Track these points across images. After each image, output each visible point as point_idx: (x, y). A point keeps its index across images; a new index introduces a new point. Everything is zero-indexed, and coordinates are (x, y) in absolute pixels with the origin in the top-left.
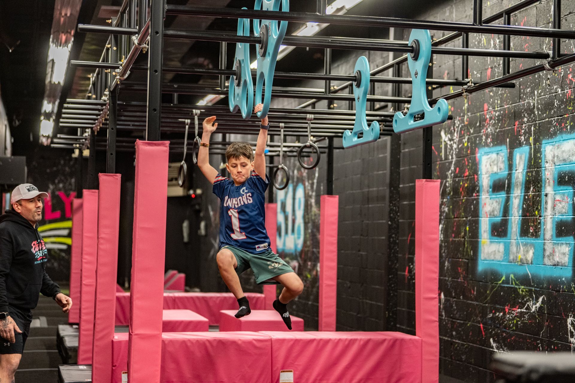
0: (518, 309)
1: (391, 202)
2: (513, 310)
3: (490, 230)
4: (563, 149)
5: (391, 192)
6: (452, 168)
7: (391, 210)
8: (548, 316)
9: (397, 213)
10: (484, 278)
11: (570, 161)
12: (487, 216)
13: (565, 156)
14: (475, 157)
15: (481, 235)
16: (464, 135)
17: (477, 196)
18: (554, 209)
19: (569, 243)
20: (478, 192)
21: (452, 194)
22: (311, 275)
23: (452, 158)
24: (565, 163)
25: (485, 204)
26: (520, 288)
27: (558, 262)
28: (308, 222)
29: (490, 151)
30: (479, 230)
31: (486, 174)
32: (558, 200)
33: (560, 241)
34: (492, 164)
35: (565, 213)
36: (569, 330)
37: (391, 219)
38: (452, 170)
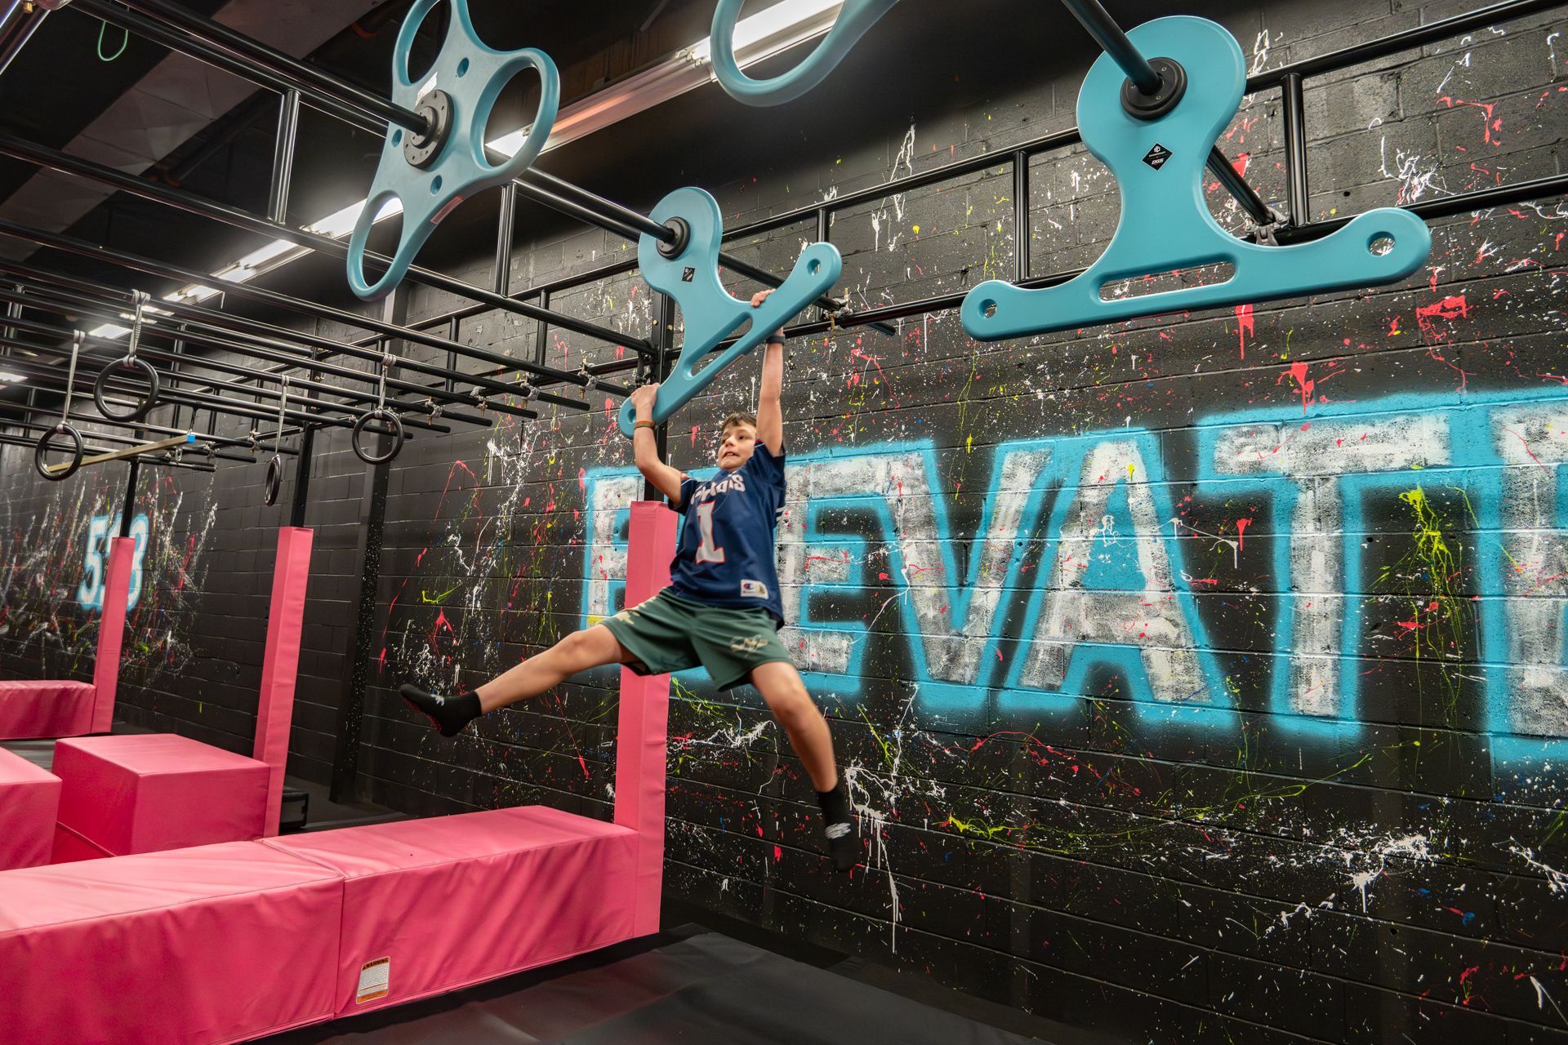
0: (691, 739)
1: (368, 546)
2: (674, 740)
3: (612, 601)
4: (833, 472)
5: (370, 530)
6: (514, 498)
7: (368, 559)
8: (780, 758)
9: (376, 563)
10: (592, 680)
11: (856, 493)
12: (606, 576)
13: (839, 483)
14: (577, 483)
15: (587, 608)
16: (548, 447)
17: (578, 543)
18: (803, 572)
19: (850, 634)
20: (583, 536)
21: (509, 538)
22: (150, 648)
23: (514, 482)
24: (841, 495)
25: (601, 558)
26: (697, 704)
27: (814, 664)
28: (154, 569)
29: (618, 472)
30: (583, 600)
31: (605, 509)
32: (818, 558)
33: (823, 627)
34: (622, 493)
35: (841, 580)
36: (851, 788)
37: (368, 573)
38: (511, 502)
